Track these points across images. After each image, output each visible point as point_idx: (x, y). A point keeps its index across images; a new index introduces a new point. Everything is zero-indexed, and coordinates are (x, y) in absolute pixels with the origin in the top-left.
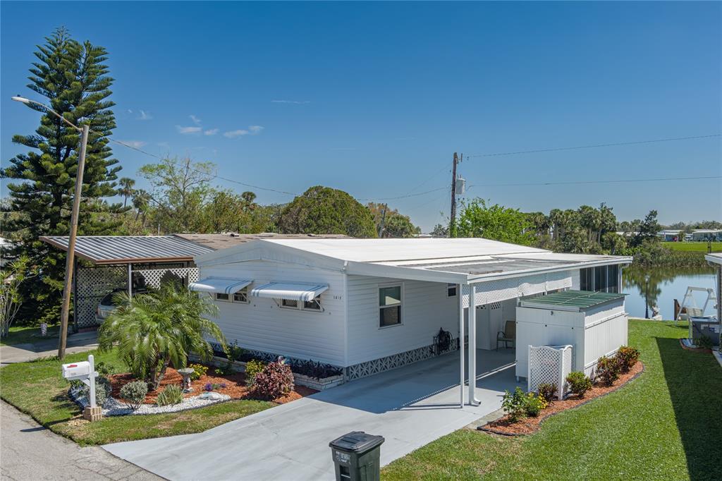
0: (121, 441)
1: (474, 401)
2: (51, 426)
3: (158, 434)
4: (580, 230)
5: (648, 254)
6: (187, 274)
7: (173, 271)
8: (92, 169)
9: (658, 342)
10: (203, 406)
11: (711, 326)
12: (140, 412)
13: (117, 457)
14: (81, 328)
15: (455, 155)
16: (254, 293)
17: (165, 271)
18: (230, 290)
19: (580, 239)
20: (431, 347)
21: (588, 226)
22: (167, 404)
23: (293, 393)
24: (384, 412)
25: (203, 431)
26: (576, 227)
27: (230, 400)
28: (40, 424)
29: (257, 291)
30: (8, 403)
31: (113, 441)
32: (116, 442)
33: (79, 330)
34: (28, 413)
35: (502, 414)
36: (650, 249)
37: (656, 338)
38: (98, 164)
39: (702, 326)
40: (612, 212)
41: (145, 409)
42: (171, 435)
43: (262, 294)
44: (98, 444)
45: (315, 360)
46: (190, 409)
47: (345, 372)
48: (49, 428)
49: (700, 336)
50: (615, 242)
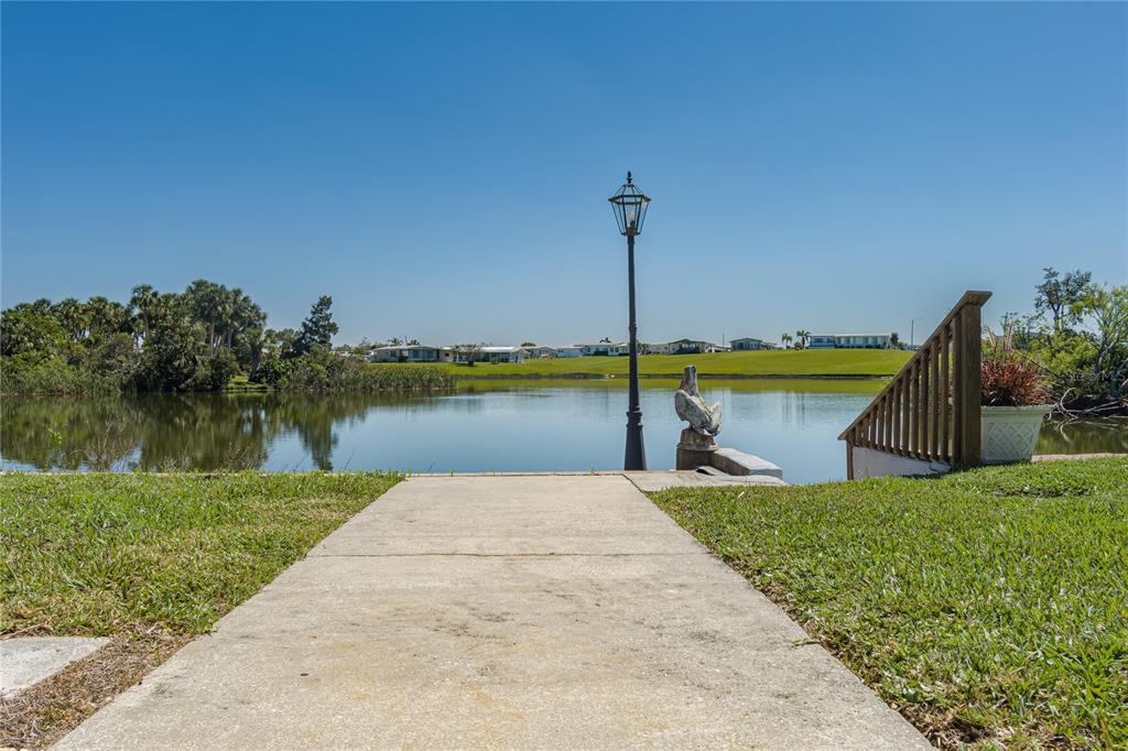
4: (192, 323)
21: (208, 317)
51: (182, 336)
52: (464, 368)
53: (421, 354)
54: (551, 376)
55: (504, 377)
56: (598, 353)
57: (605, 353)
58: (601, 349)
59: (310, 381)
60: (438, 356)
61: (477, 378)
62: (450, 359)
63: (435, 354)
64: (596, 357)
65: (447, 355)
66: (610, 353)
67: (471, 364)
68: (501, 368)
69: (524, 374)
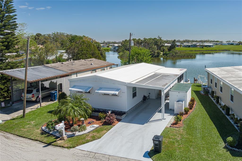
0: (80, 145)
1: (164, 118)
2: (52, 144)
3: (90, 141)
4: (154, 46)
5: (174, 53)
6: (57, 81)
7: (53, 81)
8: (10, 43)
9: (194, 92)
10: (93, 130)
11: (208, 88)
12: (77, 135)
13: (84, 151)
14: (15, 102)
15: (130, 33)
16: (96, 92)
17: (50, 81)
18: (87, 90)
19: (154, 49)
20: (142, 101)
21: (156, 45)
22: (83, 131)
23: (116, 122)
24: (144, 124)
25: (100, 138)
26: (153, 45)
27: (99, 126)
28: (47, 144)
29: (97, 91)
30: (24, 137)
31: (77, 145)
32: (78, 146)
33: (14, 103)
34: (37, 140)
35: (173, 121)
36: (174, 52)
37: (193, 91)
38: (13, 41)
39: (206, 88)
40: (161, 38)
41: (77, 133)
42: (93, 141)
43: (99, 92)
44: (73, 147)
45: (116, 110)
46: (90, 131)
47: (126, 113)
48: (51, 145)
49: (205, 91)
50: (165, 50)
51: (153, 49)
52: (201, 49)
53: (193, 46)
54: (219, 50)
55: (209, 51)
56: (231, 44)
57: (233, 44)
58: (232, 43)
59: (172, 55)
60: (196, 46)
61: (203, 51)
62: (199, 47)
63: (195, 46)
64: (230, 45)
65: (198, 46)
66: (234, 44)
67: (203, 48)
68: (209, 49)
69: (213, 50)
